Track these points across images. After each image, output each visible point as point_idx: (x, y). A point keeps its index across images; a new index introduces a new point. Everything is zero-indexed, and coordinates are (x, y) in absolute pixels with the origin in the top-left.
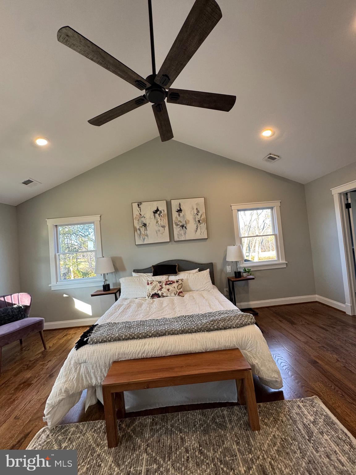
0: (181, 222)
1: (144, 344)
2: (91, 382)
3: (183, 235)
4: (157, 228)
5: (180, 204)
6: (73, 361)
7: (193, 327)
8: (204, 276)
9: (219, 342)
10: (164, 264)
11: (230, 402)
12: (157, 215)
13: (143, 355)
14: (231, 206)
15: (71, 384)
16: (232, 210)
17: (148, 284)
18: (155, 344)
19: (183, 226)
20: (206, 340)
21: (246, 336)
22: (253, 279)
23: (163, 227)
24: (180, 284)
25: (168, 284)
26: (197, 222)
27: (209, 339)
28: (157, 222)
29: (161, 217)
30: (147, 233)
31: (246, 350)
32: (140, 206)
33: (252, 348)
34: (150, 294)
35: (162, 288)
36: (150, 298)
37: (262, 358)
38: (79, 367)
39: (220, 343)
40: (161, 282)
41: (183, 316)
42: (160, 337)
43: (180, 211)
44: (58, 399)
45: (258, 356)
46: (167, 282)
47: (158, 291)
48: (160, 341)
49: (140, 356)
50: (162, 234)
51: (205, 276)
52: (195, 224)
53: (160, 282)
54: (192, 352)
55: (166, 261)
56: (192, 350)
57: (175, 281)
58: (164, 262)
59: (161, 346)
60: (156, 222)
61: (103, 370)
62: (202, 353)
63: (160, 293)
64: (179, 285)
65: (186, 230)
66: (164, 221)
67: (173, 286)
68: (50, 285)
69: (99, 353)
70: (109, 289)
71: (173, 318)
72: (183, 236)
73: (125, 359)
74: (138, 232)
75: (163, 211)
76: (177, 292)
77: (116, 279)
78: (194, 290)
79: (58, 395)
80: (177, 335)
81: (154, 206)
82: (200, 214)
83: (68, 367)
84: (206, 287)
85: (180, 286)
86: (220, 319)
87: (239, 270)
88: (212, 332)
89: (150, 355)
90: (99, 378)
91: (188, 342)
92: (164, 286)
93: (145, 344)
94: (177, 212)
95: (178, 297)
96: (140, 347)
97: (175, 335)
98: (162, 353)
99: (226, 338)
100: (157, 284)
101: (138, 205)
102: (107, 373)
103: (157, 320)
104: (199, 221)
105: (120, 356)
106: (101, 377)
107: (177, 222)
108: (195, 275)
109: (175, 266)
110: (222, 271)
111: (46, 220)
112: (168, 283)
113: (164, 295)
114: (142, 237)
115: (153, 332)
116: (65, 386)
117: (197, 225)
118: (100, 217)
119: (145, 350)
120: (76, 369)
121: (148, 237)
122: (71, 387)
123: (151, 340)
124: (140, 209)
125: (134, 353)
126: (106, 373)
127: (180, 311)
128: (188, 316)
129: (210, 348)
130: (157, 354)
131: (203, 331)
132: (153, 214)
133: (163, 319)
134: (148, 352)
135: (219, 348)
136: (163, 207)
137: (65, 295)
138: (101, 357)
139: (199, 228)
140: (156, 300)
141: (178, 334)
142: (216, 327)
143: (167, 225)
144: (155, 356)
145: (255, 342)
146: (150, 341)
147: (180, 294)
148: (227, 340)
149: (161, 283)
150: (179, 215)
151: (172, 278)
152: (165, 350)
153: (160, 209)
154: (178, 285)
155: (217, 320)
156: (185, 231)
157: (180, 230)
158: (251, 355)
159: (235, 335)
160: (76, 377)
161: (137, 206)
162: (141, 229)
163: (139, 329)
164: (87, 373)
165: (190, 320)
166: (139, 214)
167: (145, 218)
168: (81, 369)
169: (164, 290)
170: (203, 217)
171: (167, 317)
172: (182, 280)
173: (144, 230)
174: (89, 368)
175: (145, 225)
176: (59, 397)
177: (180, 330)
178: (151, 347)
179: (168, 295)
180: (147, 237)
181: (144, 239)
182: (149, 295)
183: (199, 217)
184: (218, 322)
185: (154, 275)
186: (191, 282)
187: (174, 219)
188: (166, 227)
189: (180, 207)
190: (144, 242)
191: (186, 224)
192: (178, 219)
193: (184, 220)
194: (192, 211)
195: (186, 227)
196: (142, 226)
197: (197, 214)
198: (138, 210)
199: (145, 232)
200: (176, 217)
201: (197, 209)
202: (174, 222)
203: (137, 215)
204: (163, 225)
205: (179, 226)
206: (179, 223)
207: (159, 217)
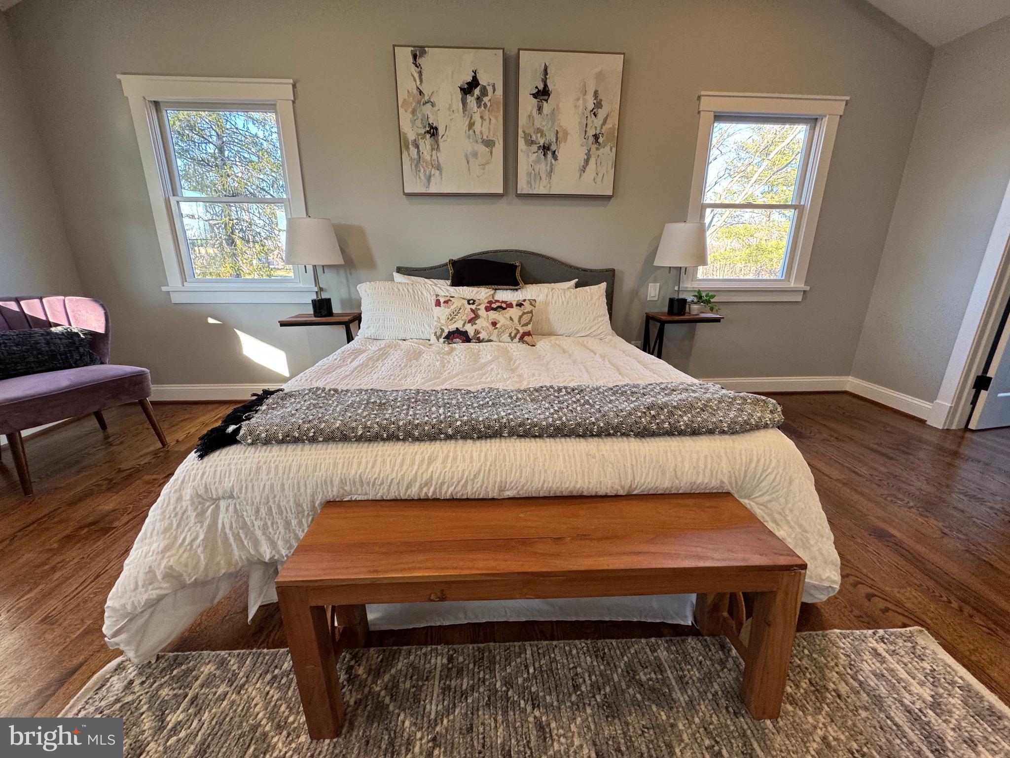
0: (543, 134)
1: (430, 458)
2: (257, 550)
3: (544, 176)
4: (468, 146)
5: (546, 70)
6: (189, 491)
7: (593, 419)
8: (592, 299)
9: (675, 472)
10: (483, 257)
11: (670, 622)
12: (471, 100)
13: (425, 490)
14: (699, 98)
15: (185, 556)
16: (699, 112)
17: (438, 304)
18: (464, 461)
19: (548, 149)
20: (634, 463)
21: (759, 460)
22: (717, 320)
23: (489, 144)
24: (528, 313)
25: (494, 309)
26: (591, 139)
27: (645, 458)
28: (471, 125)
29: (483, 108)
30: (440, 161)
31: (752, 500)
32: (418, 61)
33: (774, 495)
34: (443, 331)
35: (477, 317)
36: (442, 340)
37: (800, 526)
38: (210, 510)
39: (679, 474)
40: (474, 301)
41: (552, 387)
42: (483, 441)
43: (543, 94)
44: (145, 597)
45: (789, 518)
46: (490, 302)
47: (464, 325)
48: (483, 454)
49: (414, 492)
50: (484, 169)
51: (595, 298)
52: (582, 146)
53: (471, 302)
54: (585, 494)
55: (487, 252)
56: (586, 487)
57: (514, 304)
58: (483, 253)
59: (487, 469)
60: (467, 123)
61: (294, 522)
62: (617, 497)
63: (470, 329)
64: (524, 313)
65: (553, 161)
66: (493, 127)
67: (508, 316)
68: (164, 289)
69: (277, 474)
70: (330, 314)
71: (519, 391)
72: (545, 181)
73: (366, 498)
74: (413, 151)
75: (490, 89)
76: (518, 331)
77: (349, 288)
78: (560, 332)
79: (143, 587)
80: (538, 440)
81: (464, 66)
82: (602, 113)
83: (171, 507)
84: (594, 329)
85: (526, 318)
86: (675, 404)
87: (682, 296)
88: (652, 439)
89: (447, 492)
90: (280, 543)
91: (575, 463)
92: (482, 312)
93: (431, 460)
94: (535, 96)
95: (519, 344)
96: (415, 467)
97: (533, 440)
98: (487, 487)
99: (698, 460)
101: (415, 57)
102: (306, 531)
103: (469, 392)
104: (596, 137)
105: (347, 488)
106: (287, 541)
107: (531, 131)
108: (568, 294)
109: (514, 267)
110: (634, 294)
111: (119, 76)
112: (494, 306)
113: (481, 336)
114: (422, 170)
115: (459, 423)
116: (165, 560)
117: (589, 151)
118: (294, 86)
119: (432, 476)
120: (201, 515)
121: (441, 174)
122: (186, 566)
123: (452, 449)
124: (420, 73)
125: (395, 482)
126: (303, 531)
127: (534, 375)
128: (566, 388)
129: (644, 487)
130: (470, 491)
131: (623, 434)
132: (459, 95)
133: (487, 390)
134: (443, 483)
135: (672, 487)
136: (491, 73)
137: (211, 321)
138: (283, 485)
139: (592, 161)
140: (460, 347)
141: (540, 436)
142: (666, 425)
143: (501, 140)
144: (465, 497)
145: (787, 478)
146: (449, 452)
147: (524, 337)
148: (702, 466)
149: (473, 304)
150: (540, 109)
151: (505, 295)
152: (498, 480)
153: (483, 81)
154: (521, 313)
155: (666, 405)
156: (552, 165)
157: (537, 161)
158: (765, 515)
159: (726, 453)
160: (201, 537)
161: (411, 60)
162: (421, 143)
163: (411, 413)
164: (242, 528)
165: (574, 399)
166: (415, 91)
167: (433, 105)
168: (221, 516)
169: (481, 323)
170: (609, 125)
171: (501, 386)
172: (532, 303)
173: (429, 147)
174: (245, 513)
175: (433, 131)
176: (146, 591)
177: (549, 426)
178: (453, 470)
179: (494, 338)
180: (438, 172)
181: (429, 178)
182: (438, 334)
183: (598, 122)
184: (671, 414)
185: (454, 284)
186: (555, 312)
187: (523, 120)
188: (497, 143)
189: (545, 82)
190: (428, 187)
191: (556, 142)
192: (533, 121)
193: (551, 127)
194: (581, 99)
195: (555, 151)
196: (425, 133)
197: (594, 114)
198: (413, 76)
199: (432, 156)
200: (529, 116)
201: (596, 93)
202: (520, 131)
203: (408, 92)
204: (487, 137)
205: (535, 148)
206: (537, 137)
207: (479, 107)
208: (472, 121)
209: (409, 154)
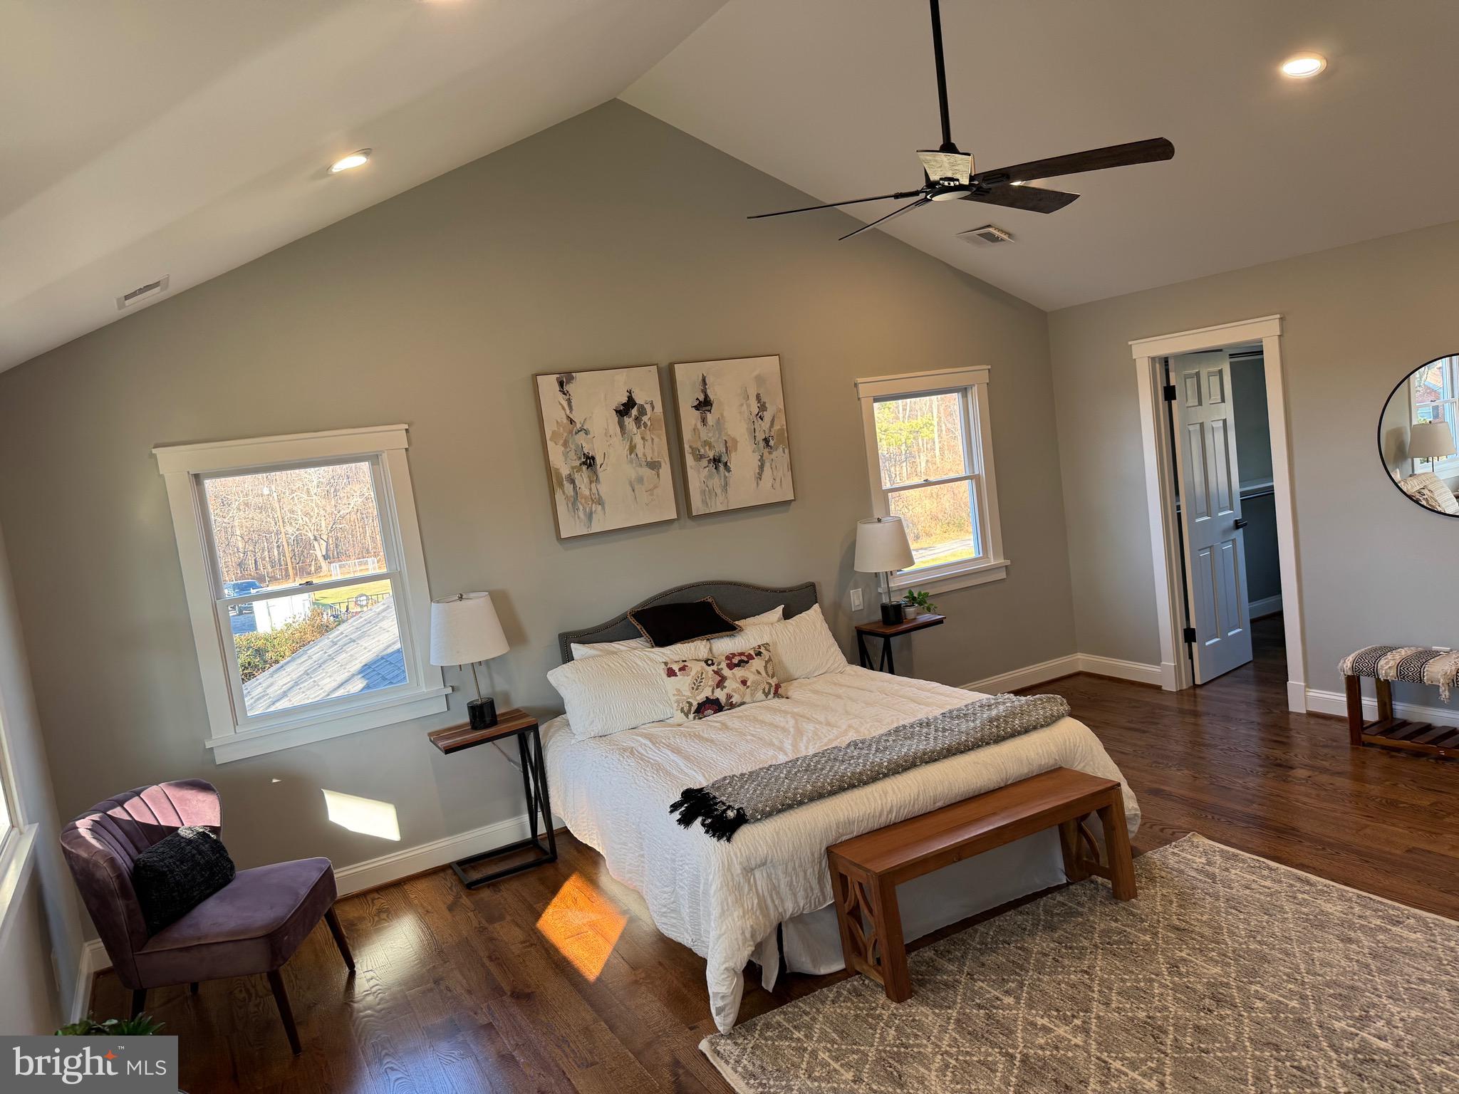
0: (711, 447)
2: (784, 907)
3: (719, 491)
4: (631, 472)
5: (704, 380)
11: (1052, 886)
12: (629, 422)
14: (856, 385)
16: (859, 398)
17: (671, 673)
19: (719, 461)
21: (1067, 740)
23: (654, 466)
24: (769, 660)
25: (738, 665)
26: (762, 444)
28: (632, 449)
29: (643, 428)
30: (600, 493)
32: (565, 388)
34: (690, 704)
35: (723, 678)
36: (691, 716)
39: (1030, 762)
40: (711, 661)
41: (902, 727)
47: (713, 692)
50: (652, 495)
51: (818, 626)
52: (754, 452)
57: (752, 653)
60: (627, 447)
61: (809, 870)
63: (720, 695)
64: (766, 663)
65: (727, 474)
66: (656, 444)
67: (753, 669)
68: (208, 745)
70: (495, 719)
72: (721, 497)
74: (568, 488)
75: (648, 407)
76: (769, 685)
81: (616, 386)
82: (767, 416)
85: (770, 668)
86: (1002, 715)
87: (891, 599)
89: (904, 814)
91: (969, 770)
92: (726, 672)
94: (697, 408)
96: (879, 801)
99: (1037, 748)
100: (703, 668)
101: (561, 384)
104: (766, 441)
105: (841, 831)
106: (804, 891)
107: (699, 445)
108: (783, 629)
109: (709, 605)
110: (837, 607)
111: (153, 452)
112: (735, 661)
113: (734, 700)
114: (581, 508)
115: (885, 764)
117: (762, 456)
118: (408, 431)
119: (892, 804)
120: (749, 884)
121: (603, 508)
123: (894, 783)
124: (569, 401)
125: (872, 815)
129: (1013, 776)
130: (917, 810)
131: (987, 744)
132: (615, 418)
134: (900, 808)
135: (1029, 771)
136: (648, 392)
138: (800, 840)
139: (767, 465)
140: (713, 719)
142: (1010, 730)
143: (667, 459)
145: (1088, 748)
146: (892, 785)
147: (777, 692)
148: (1040, 752)
149: (713, 664)
150: (704, 421)
151: (724, 645)
153: (639, 400)
154: (763, 664)
155: (997, 717)
156: (726, 477)
157: (710, 476)
159: (1050, 739)
160: (755, 903)
161: (557, 388)
162: (577, 476)
164: (773, 889)
165: (932, 730)
166: (565, 421)
169: (730, 685)
170: (777, 427)
172: (766, 647)
173: (586, 480)
174: (775, 876)
175: (589, 462)
178: (903, 795)
179: (747, 699)
180: (600, 507)
181: (590, 516)
182: (686, 709)
183: (765, 424)
184: (1005, 721)
185: (660, 644)
187: (687, 435)
188: (663, 464)
189: (704, 392)
190: (589, 526)
191: (727, 453)
192: (699, 434)
193: (719, 438)
194: (745, 405)
195: (726, 463)
196: (581, 465)
197: (760, 417)
198: (561, 404)
199: (591, 490)
200: (694, 430)
201: (758, 397)
202: (686, 447)
203: (557, 422)
204: (651, 459)
205: (705, 463)
206: (705, 450)
207: (638, 427)
208: (633, 443)
209: (564, 492)
